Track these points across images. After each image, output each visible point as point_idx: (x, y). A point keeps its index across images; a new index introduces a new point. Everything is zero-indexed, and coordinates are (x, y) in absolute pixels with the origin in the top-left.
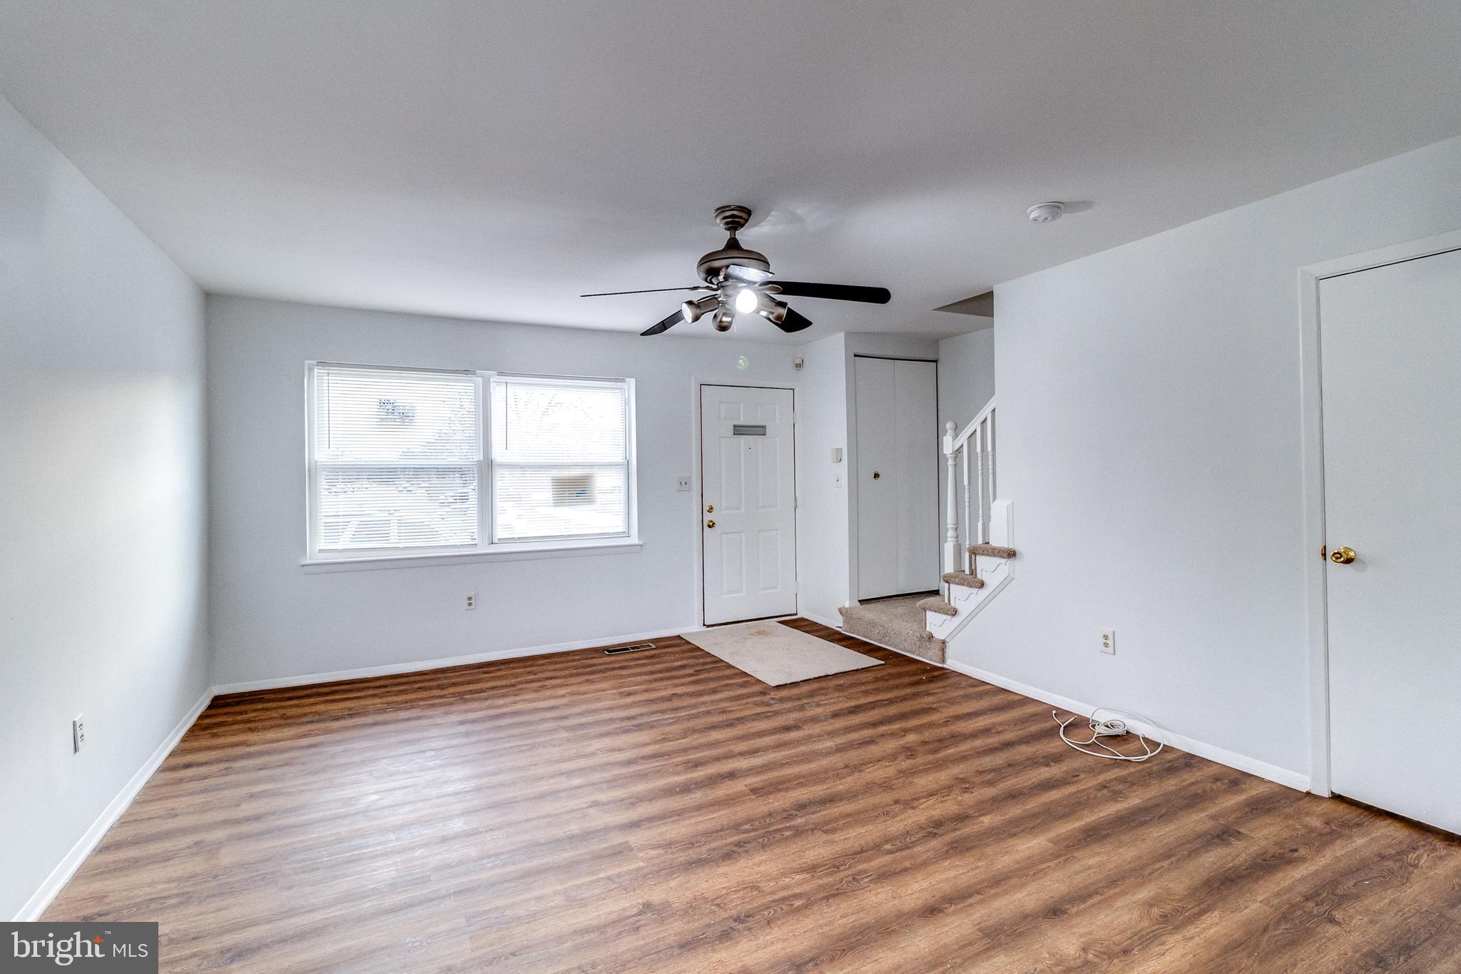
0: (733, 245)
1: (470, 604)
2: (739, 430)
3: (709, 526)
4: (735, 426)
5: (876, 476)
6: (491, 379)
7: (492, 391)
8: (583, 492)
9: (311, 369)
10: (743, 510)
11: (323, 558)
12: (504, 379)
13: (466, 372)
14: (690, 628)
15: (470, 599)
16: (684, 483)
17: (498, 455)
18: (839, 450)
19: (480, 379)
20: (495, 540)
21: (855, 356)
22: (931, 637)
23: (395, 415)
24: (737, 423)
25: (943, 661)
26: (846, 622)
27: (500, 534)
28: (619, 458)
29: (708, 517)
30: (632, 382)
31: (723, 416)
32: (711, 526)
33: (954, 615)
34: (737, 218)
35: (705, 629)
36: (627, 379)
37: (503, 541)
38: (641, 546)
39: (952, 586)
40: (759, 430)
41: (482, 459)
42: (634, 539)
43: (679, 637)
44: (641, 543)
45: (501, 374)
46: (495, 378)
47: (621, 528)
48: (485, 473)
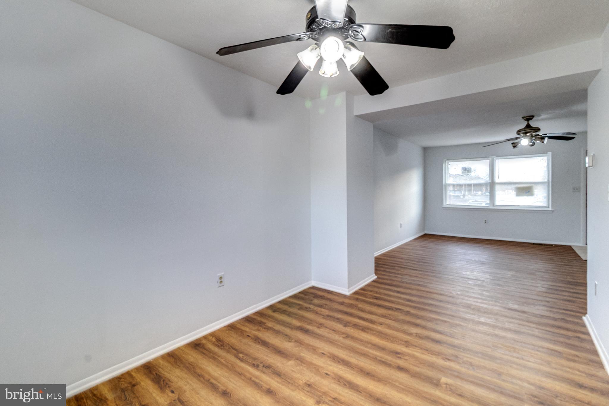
0: (528, 126)
7: (495, 162)
8: (529, 192)
9: (445, 162)
11: (448, 206)
12: (498, 158)
13: (486, 157)
14: (578, 244)
16: (576, 189)
17: (497, 180)
19: (491, 158)
20: (495, 205)
23: (466, 170)
27: (497, 203)
28: (546, 180)
30: (550, 153)
34: (529, 118)
36: (548, 153)
37: (497, 206)
41: (491, 181)
42: (550, 209)
43: (570, 246)
44: (553, 210)
45: (497, 156)
46: (495, 158)
47: (545, 205)
48: (492, 185)
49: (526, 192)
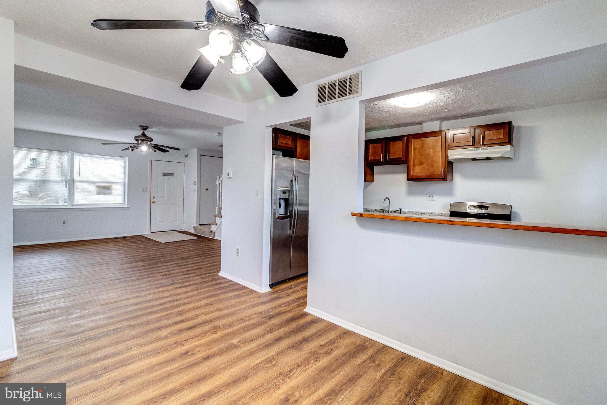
0: (144, 135)
1: (64, 224)
2: (164, 174)
3: (153, 203)
4: (163, 173)
5: (207, 190)
6: (74, 154)
7: (74, 158)
8: (108, 191)
10: (165, 198)
12: (79, 154)
13: (65, 151)
14: (145, 233)
15: (64, 222)
16: (145, 190)
17: (76, 177)
18: (195, 182)
19: (70, 154)
20: (74, 204)
21: (201, 155)
22: (212, 231)
24: (164, 172)
25: (214, 237)
26: (195, 230)
27: (76, 203)
28: (122, 181)
29: (152, 200)
30: (127, 158)
31: (159, 170)
32: (154, 202)
33: (216, 225)
34: (144, 128)
35: (150, 233)
36: (125, 157)
37: (76, 205)
38: (128, 208)
39: (216, 218)
40: (172, 175)
41: (70, 179)
42: (126, 206)
43: (141, 235)
44: (128, 207)
45: (78, 153)
46: (75, 154)
47: (121, 202)
48: (71, 183)
49: (106, 191)
